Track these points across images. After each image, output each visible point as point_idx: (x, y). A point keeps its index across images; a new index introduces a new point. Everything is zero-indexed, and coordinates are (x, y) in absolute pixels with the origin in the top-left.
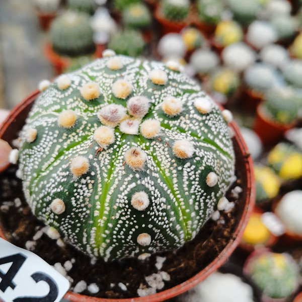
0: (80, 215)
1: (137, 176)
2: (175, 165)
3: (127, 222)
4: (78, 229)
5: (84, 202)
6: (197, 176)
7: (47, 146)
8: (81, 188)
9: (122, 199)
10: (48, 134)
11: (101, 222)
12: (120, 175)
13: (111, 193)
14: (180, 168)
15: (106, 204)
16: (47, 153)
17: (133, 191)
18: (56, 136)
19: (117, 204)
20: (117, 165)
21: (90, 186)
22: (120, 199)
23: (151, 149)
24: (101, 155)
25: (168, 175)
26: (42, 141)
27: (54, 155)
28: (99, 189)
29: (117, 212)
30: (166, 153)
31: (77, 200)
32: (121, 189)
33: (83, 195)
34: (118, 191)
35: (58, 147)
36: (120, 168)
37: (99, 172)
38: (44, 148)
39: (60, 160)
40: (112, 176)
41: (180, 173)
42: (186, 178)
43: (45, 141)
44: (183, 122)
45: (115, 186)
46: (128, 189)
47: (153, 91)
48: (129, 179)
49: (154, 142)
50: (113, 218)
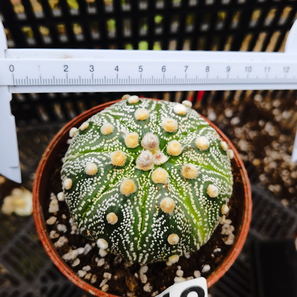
0: (187, 232)
1: (199, 180)
2: (206, 155)
3: (213, 209)
4: (189, 240)
5: (185, 222)
6: (219, 150)
7: (130, 214)
8: (178, 216)
9: (202, 199)
10: (124, 208)
11: (200, 224)
12: (189, 188)
13: (193, 203)
14: (209, 155)
15: (196, 211)
16: (134, 218)
17: (205, 190)
18: (130, 204)
19: (202, 205)
20: (181, 185)
21: (181, 210)
22: (201, 201)
23: (185, 159)
24: (169, 188)
25: (206, 164)
26: (124, 215)
27: (139, 216)
28: (186, 207)
29: (205, 209)
30: (196, 154)
31: (180, 225)
32: (197, 195)
33: (182, 219)
34: (196, 198)
35: (137, 208)
36: (186, 185)
37: (177, 198)
38: (129, 218)
39: (147, 214)
40: (184, 193)
41: (211, 157)
42: (215, 157)
43: (126, 213)
44: (182, 129)
45: (192, 197)
46: (201, 191)
47: (147, 126)
48: (196, 185)
49: (184, 154)
50: (205, 214)
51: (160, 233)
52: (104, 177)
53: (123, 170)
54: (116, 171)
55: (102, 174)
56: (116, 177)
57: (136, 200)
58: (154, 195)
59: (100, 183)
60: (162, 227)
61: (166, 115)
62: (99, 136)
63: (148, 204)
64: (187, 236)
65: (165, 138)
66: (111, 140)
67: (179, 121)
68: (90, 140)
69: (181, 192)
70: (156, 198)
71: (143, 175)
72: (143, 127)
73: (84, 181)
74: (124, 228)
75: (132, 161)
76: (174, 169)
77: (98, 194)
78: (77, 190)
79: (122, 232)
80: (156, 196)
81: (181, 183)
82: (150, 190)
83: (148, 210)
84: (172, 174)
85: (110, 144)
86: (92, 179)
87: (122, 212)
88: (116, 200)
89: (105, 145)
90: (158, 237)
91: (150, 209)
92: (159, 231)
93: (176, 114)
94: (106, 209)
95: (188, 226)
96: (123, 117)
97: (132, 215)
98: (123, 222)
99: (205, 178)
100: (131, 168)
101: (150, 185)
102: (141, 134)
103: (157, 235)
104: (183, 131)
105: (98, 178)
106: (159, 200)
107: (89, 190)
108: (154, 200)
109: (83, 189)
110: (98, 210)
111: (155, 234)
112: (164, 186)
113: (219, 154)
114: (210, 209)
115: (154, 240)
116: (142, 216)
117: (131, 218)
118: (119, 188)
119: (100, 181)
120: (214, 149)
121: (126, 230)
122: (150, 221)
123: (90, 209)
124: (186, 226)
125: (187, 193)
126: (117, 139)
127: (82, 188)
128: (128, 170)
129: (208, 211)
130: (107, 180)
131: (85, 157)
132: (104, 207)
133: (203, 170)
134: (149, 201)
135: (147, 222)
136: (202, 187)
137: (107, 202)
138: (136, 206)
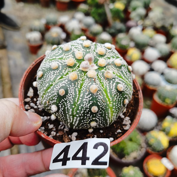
0: (103, 107)
1: (114, 80)
3: (119, 99)
5: (102, 101)
6: (127, 70)
7: (72, 92)
8: (99, 97)
9: (114, 91)
10: (69, 87)
11: (111, 105)
12: (107, 84)
13: (109, 92)
15: (110, 97)
17: (116, 86)
18: (73, 86)
19: (113, 94)
21: (101, 94)
22: (113, 92)
23: (107, 69)
24: (96, 81)
25: (119, 75)
26: (69, 91)
27: (78, 93)
28: (104, 93)
29: (115, 97)
30: (113, 68)
31: (100, 102)
32: (111, 88)
33: (101, 99)
35: (77, 89)
36: (106, 81)
37: (100, 88)
38: (71, 94)
39: (82, 93)
40: (104, 86)
41: (122, 71)
42: (124, 72)
43: (70, 90)
45: (108, 89)
46: (114, 86)
47: (89, 50)
48: (112, 83)
49: (107, 67)
50: (114, 100)
51: (88, 105)
52: (61, 71)
53: (72, 69)
54: (68, 69)
55: (60, 69)
56: (67, 72)
57: (77, 84)
58: (87, 84)
59: (58, 74)
60: (89, 101)
61: (100, 48)
62: (61, 52)
63: (83, 88)
64: (103, 111)
65: (98, 58)
66: (68, 54)
67: (107, 51)
68: (56, 54)
70: (88, 85)
71: (83, 73)
72: (86, 51)
73: (50, 72)
74: (68, 99)
75: (77, 65)
76: (100, 73)
77: (56, 80)
78: (45, 77)
79: (66, 101)
80: (88, 84)
81: (103, 80)
82: (85, 81)
83: (83, 91)
84: (99, 76)
85: (67, 56)
86: (54, 71)
87: (68, 90)
88: (66, 83)
89: (64, 56)
90: (86, 107)
91: (84, 91)
92: (87, 103)
93: (106, 48)
94: (60, 87)
95: (104, 104)
96: (76, 45)
97: (73, 92)
98: (68, 95)
99: (117, 80)
100: (76, 69)
101: (86, 78)
102: (85, 54)
103: (85, 106)
104: (108, 56)
105: (57, 71)
107: (51, 78)
108: (87, 86)
109: (49, 77)
110: (55, 89)
111: (85, 105)
112: (93, 79)
113: (127, 72)
114: (118, 98)
115: (84, 108)
117: (73, 94)
118: (68, 77)
119: (58, 73)
120: (124, 68)
121: (69, 101)
122: (83, 97)
123: (50, 88)
124: (102, 104)
125: (106, 86)
126: (71, 53)
127: (48, 76)
128: (75, 70)
129: (117, 99)
130: (62, 73)
131: (52, 61)
132: (59, 87)
133: (116, 77)
134: (84, 86)
135: (81, 97)
136: (115, 84)
137: (61, 84)
138: (76, 88)
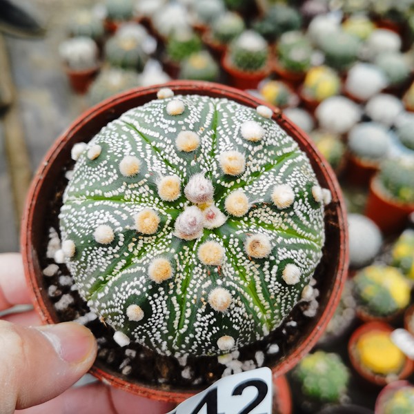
1: (272, 258)
2: (286, 215)
5: (245, 318)
6: (308, 204)
7: (162, 308)
8: (235, 312)
9: (274, 286)
10: (153, 299)
11: (267, 317)
12: (255, 270)
13: (260, 291)
14: (291, 213)
15: (263, 302)
16: (169, 312)
17: (280, 273)
18: (162, 293)
19: (273, 294)
20: (242, 264)
21: (240, 303)
22: (272, 288)
23: (253, 220)
24: (223, 271)
25: (286, 228)
26: (154, 309)
27: (177, 309)
28: (248, 297)
29: (277, 298)
30: (270, 212)
32: (267, 280)
33: (240, 316)
34: (265, 285)
35: (174, 299)
36: (250, 265)
37: (236, 286)
38: (161, 313)
39: (187, 308)
40: (247, 277)
41: (294, 217)
42: (301, 215)
43: (157, 306)
44: (252, 166)
45: (258, 283)
46: (274, 275)
47: (196, 161)
48: (267, 266)
50: (276, 304)
51: (206, 335)
52: (125, 248)
53: (155, 237)
54: (143, 240)
55: (121, 243)
56: (143, 248)
57: (172, 287)
58: (200, 281)
59: (117, 256)
60: (210, 326)
61: (227, 139)
62: (117, 176)
63: (191, 293)
64: (247, 335)
65: (223, 183)
66: (137, 185)
67: (248, 152)
68: (103, 180)
69: (243, 275)
70: (203, 286)
71: (185, 247)
72: (189, 163)
73: (93, 249)
74: (153, 325)
75: (168, 222)
76: (234, 238)
77: (115, 270)
78: (83, 259)
79: (150, 329)
80: (203, 282)
81: (244, 261)
82: (194, 272)
83: (191, 303)
84: (230, 246)
85: (135, 192)
86: (105, 249)
87: (151, 306)
88: (141, 286)
89: (126, 192)
90: (203, 338)
91: (193, 302)
92: (205, 332)
93: (245, 141)
94: (127, 297)
95: (248, 323)
96: (157, 140)
97: (165, 309)
98: (151, 318)
99: (283, 254)
100: (166, 233)
101: (196, 263)
102: (185, 175)
103: (201, 336)
104: (254, 169)
105: (114, 248)
106: (209, 290)
107: (101, 264)
108: (200, 289)
109: (92, 260)
110: (114, 296)
111: (199, 334)
112: (216, 270)
114: (285, 297)
115: (197, 341)
116: (181, 309)
117: (164, 312)
118: (147, 267)
119: (118, 252)
120: (300, 203)
121: (156, 327)
122: (193, 318)
123: (103, 291)
124: (246, 324)
125: (252, 277)
126: (145, 183)
127: (89, 258)
128: (163, 237)
129: (281, 300)
130: (128, 252)
132: (124, 293)
134: (192, 289)
135: (188, 319)
136: (275, 268)
137: (128, 286)
138: (172, 296)
